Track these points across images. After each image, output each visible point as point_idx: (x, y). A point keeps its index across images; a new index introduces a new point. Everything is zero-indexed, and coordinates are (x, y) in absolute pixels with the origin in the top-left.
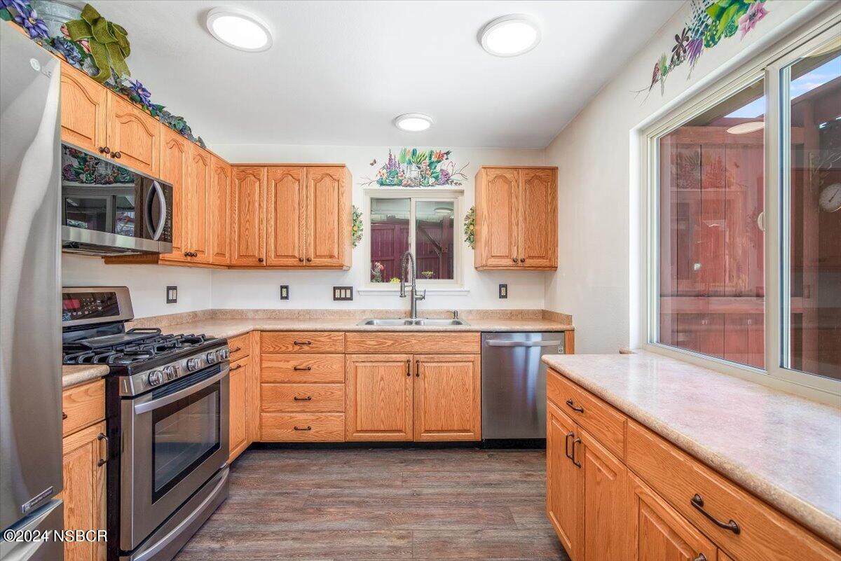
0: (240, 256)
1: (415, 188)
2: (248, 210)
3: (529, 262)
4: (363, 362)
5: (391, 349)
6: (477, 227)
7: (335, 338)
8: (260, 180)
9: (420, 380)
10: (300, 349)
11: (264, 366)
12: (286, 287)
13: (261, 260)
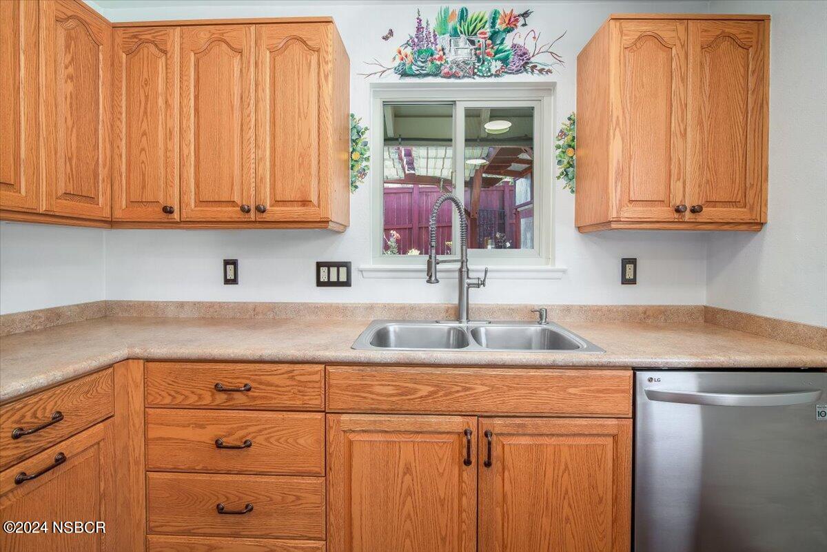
0: (131, 203)
1: (466, 80)
2: (145, 113)
3: (708, 213)
4: (364, 431)
5: (430, 404)
6: (581, 152)
7: (303, 378)
8: (165, 52)
9: (493, 477)
10: (228, 400)
11: (151, 435)
12: (234, 263)
13: (168, 211)
